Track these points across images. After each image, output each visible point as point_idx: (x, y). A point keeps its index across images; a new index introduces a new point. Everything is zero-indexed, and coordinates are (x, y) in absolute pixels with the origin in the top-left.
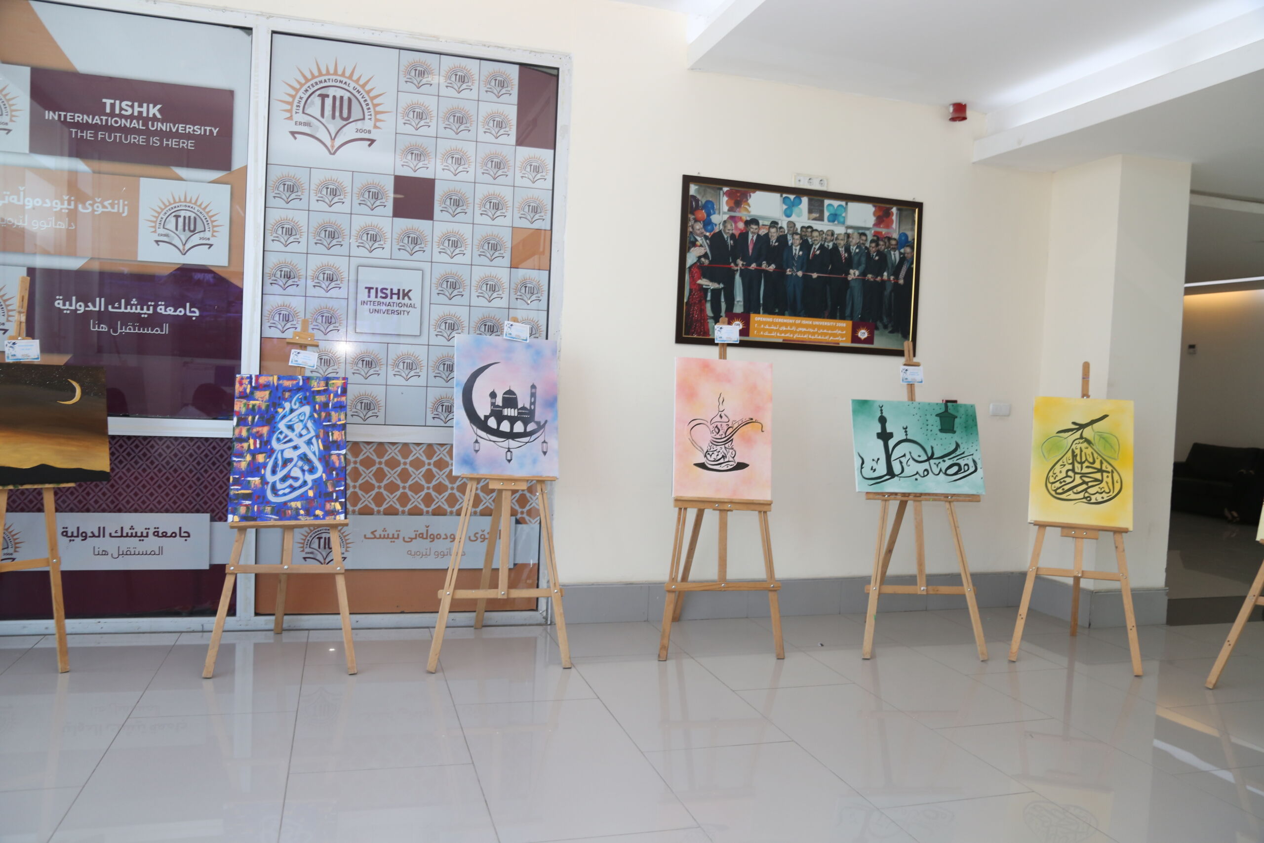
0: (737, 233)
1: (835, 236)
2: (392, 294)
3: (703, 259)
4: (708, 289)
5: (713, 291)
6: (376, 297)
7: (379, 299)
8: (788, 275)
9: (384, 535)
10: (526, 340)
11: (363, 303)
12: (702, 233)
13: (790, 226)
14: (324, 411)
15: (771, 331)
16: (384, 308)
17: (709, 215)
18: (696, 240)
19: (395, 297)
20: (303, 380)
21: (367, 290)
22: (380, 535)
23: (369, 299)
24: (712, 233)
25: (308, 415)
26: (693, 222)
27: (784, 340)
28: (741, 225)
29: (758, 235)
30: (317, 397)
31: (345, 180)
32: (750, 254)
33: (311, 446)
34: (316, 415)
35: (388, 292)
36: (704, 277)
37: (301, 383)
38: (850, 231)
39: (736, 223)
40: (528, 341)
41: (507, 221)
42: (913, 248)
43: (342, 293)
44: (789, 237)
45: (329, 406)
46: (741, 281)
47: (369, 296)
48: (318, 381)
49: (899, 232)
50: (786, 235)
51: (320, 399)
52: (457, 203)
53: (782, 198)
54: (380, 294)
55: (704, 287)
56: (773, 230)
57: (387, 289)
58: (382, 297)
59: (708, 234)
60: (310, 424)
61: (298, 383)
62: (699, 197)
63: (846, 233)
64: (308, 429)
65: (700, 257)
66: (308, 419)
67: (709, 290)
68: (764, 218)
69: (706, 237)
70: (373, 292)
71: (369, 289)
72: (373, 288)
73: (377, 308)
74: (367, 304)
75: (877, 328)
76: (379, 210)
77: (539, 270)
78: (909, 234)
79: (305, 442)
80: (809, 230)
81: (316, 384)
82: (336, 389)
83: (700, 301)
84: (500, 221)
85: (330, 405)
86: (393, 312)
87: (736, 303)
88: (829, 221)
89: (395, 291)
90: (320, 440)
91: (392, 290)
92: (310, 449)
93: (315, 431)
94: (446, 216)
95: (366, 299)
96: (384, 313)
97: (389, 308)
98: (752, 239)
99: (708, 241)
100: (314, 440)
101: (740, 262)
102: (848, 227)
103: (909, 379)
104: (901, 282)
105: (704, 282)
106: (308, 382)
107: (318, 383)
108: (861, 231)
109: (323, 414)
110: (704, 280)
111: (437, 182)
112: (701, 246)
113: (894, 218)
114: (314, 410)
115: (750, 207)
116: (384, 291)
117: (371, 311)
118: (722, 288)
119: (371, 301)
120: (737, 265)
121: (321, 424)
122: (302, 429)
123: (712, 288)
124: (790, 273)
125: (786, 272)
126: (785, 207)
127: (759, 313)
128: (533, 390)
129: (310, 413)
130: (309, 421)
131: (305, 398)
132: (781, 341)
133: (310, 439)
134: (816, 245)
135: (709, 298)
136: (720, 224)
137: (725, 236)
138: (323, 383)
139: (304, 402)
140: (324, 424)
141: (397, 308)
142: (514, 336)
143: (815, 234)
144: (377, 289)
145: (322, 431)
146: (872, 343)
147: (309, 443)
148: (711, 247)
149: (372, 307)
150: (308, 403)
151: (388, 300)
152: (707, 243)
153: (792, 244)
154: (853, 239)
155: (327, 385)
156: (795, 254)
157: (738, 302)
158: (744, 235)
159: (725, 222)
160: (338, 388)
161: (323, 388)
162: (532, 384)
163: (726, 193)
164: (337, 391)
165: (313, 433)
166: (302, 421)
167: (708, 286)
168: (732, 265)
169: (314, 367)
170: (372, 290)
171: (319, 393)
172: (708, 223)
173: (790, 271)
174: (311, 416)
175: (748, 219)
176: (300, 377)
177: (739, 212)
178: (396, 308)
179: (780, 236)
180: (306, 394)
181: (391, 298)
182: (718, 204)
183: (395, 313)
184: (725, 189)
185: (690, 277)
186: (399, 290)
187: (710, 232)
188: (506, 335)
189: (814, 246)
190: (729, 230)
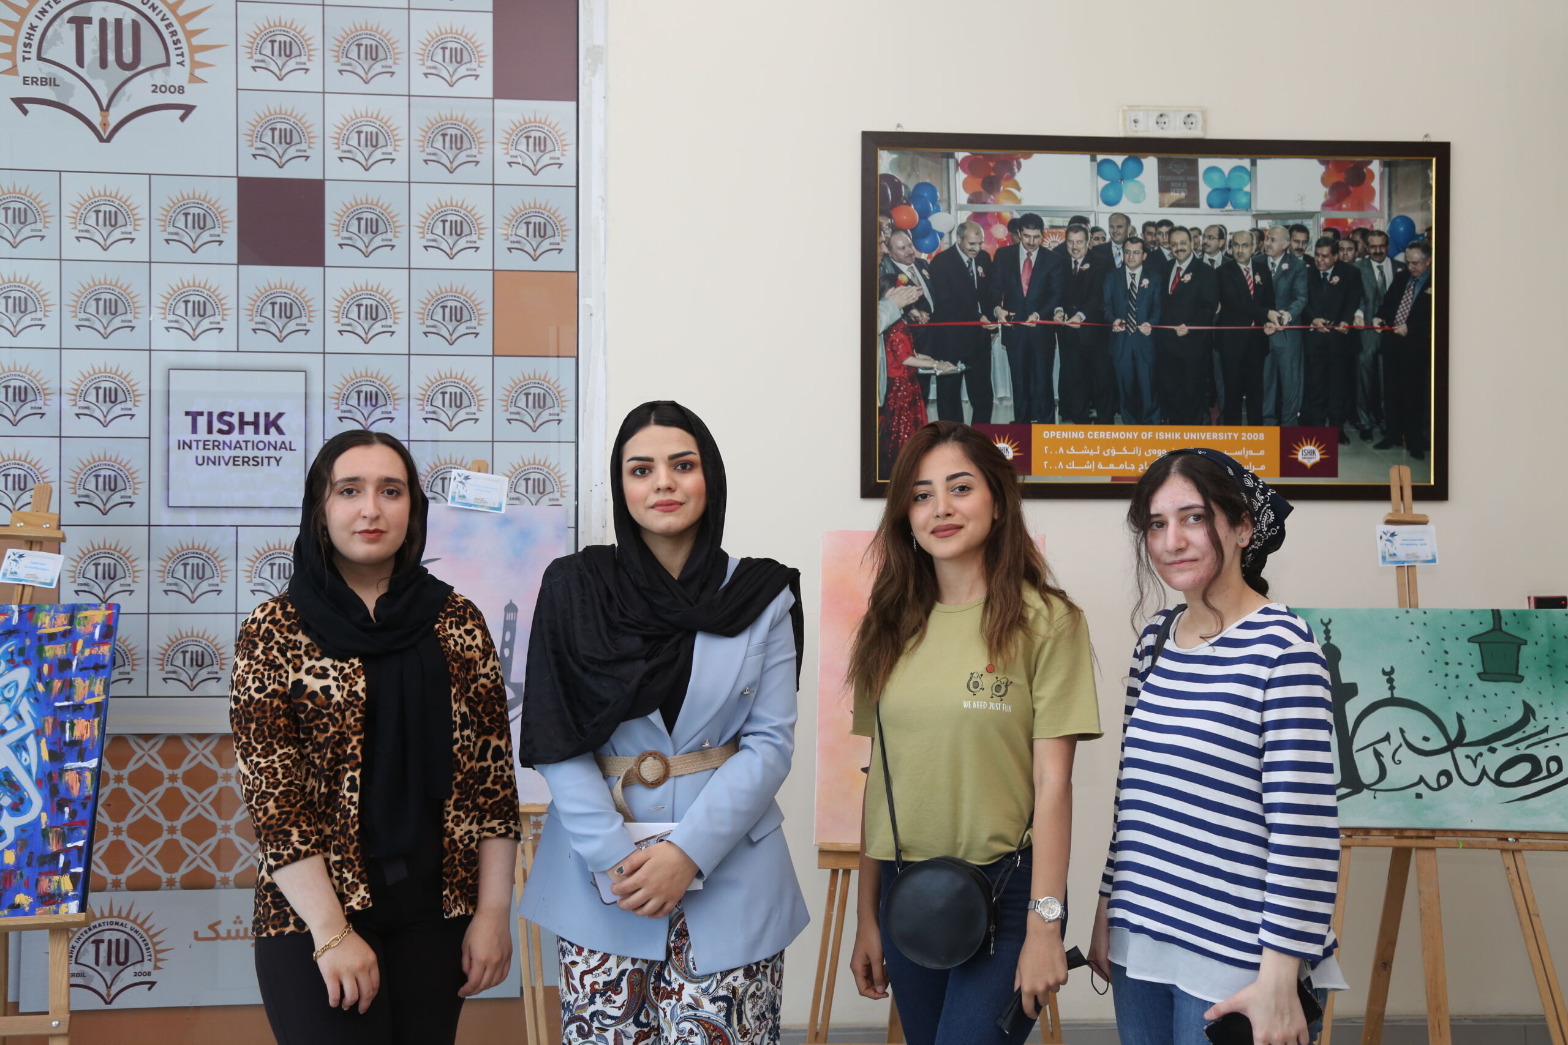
0: (991, 249)
1: (1229, 237)
2: (242, 423)
3: (915, 312)
4: (928, 376)
5: (941, 379)
6: (210, 431)
7: (216, 436)
8: (1117, 334)
9: (238, 931)
10: (499, 509)
11: (185, 445)
12: (911, 255)
13: (1115, 225)
14: (60, 678)
15: (1081, 460)
16: (227, 453)
17: (925, 214)
18: (899, 271)
19: (249, 429)
20: (20, 612)
21: (190, 418)
22: (229, 932)
23: (195, 437)
24: (934, 254)
25: (23, 686)
26: (889, 232)
27: (1113, 479)
28: (1000, 232)
29: (1043, 251)
30: (47, 648)
31: (134, 192)
32: (1025, 293)
33: (24, 754)
34: (40, 687)
35: (235, 420)
36: (918, 352)
37: (15, 620)
38: (1264, 224)
39: (987, 226)
40: (503, 511)
41: (482, 259)
42: (1427, 250)
43: (139, 426)
44: (1116, 249)
45: (71, 665)
46: (1005, 352)
47: (194, 430)
48: (52, 613)
49: (1390, 215)
50: (1110, 244)
51: (53, 651)
52: (373, 228)
53: (1095, 164)
54: (217, 425)
55: (921, 371)
56: (1077, 237)
57: (231, 415)
58: (220, 431)
59: (924, 256)
60: (25, 708)
61: (10, 620)
62: (901, 177)
63: (1253, 230)
64: (20, 717)
65: (907, 309)
66: (22, 696)
67: (933, 379)
68: (1053, 212)
69: (920, 264)
70: (202, 422)
71: (194, 416)
72: (201, 414)
73: (212, 454)
74: (190, 447)
75: (1344, 440)
76: (210, 252)
77: (558, 357)
78: (1417, 217)
79: (10, 746)
80: (1164, 229)
81: (47, 620)
82: (89, 628)
83: (913, 404)
84: (465, 259)
85: (75, 663)
86: (246, 461)
87: (995, 402)
88: (1211, 206)
89: (249, 418)
90: (43, 741)
91: (241, 415)
92: (20, 761)
93: (34, 720)
94: (351, 256)
95: (188, 437)
96: (227, 464)
97: (237, 452)
98: (1028, 260)
99: (925, 272)
100: (31, 742)
101: (1001, 313)
102: (1258, 216)
103: (1401, 556)
104: (1401, 329)
105: (920, 362)
106: (31, 617)
107: (54, 618)
108: (1291, 222)
109: (57, 684)
110: (920, 356)
111: (329, 187)
112: (910, 283)
113: (1376, 184)
114: (39, 676)
115: (1019, 189)
116: (226, 418)
117: (200, 462)
118: (962, 372)
119: (197, 441)
120: (994, 320)
121: (49, 704)
122: (8, 718)
123: (938, 373)
124: (1123, 329)
125: (1111, 328)
126: (1102, 183)
127: (1052, 422)
128: (510, 616)
129: (29, 681)
130: (25, 700)
131: (21, 651)
132: (1107, 480)
133: (23, 739)
134: (1181, 262)
135: (933, 395)
136: (950, 233)
137: (965, 259)
138: (62, 619)
139: (17, 659)
140: (57, 704)
141: (256, 453)
142: (472, 502)
143: (1178, 237)
144: (210, 414)
145: (51, 720)
147: (19, 747)
148: (932, 284)
149: (201, 453)
150: (26, 663)
151: (235, 436)
152: (923, 276)
153: (1124, 264)
154: (1273, 240)
155: (71, 621)
156: (1132, 284)
157: (1001, 399)
158: (1008, 253)
159: (962, 227)
160: (95, 627)
161: (62, 629)
162: (508, 602)
163: (962, 165)
164: (93, 634)
165: (30, 726)
166: (8, 700)
167: (931, 368)
168: (984, 319)
169: (51, 584)
170: (199, 418)
171: (52, 638)
172: (922, 233)
173: (1121, 325)
174: (31, 689)
175: (1017, 216)
176: (15, 607)
177: (995, 202)
178: (250, 453)
179: (1094, 248)
180: (24, 642)
181: (241, 431)
182: (945, 188)
183: (251, 462)
184: (960, 155)
185: (887, 353)
186: (257, 415)
187: (929, 252)
188: (453, 498)
189: (1177, 265)
190: (972, 244)
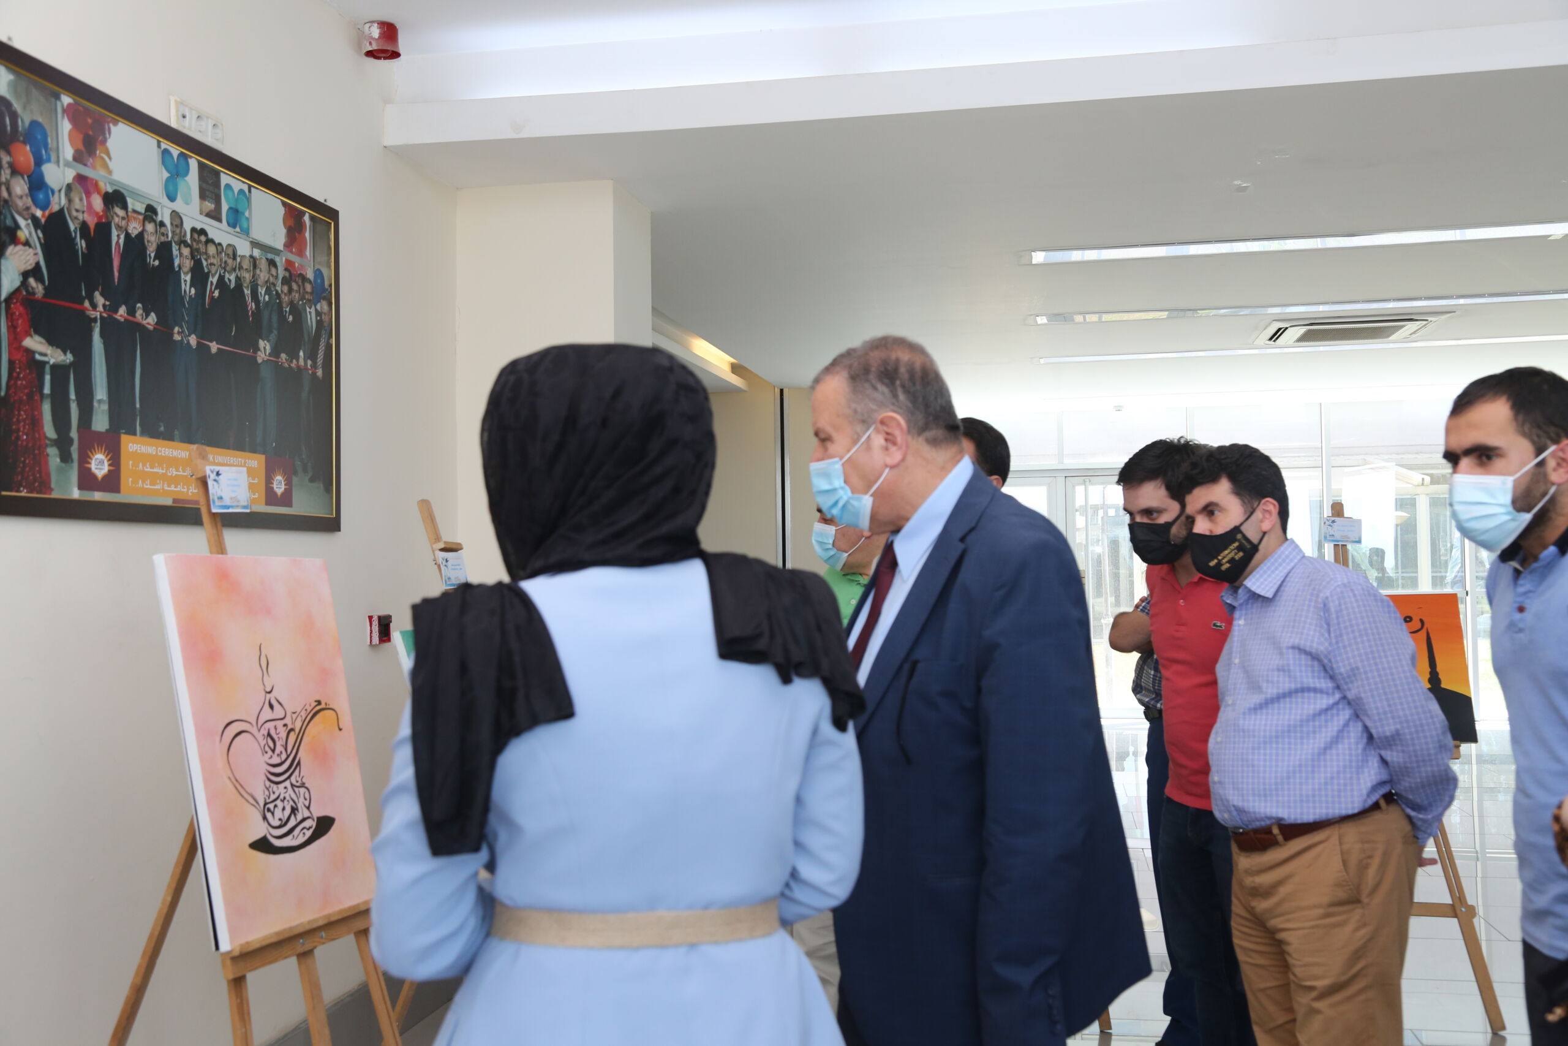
0: (92, 222)
1: (238, 259)
3: (32, 281)
4: (45, 363)
5: (55, 368)
8: (176, 342)
12: (28, 208)
13: (175, 223)
15: (154, 478)
17: (39, 162)
18: (17, 227)
24: (47, 213)
26: (8, 171)
27: (175, 501)
28: (98, 203)
29: (128, 236)
32: (116, 284)
36: (37, 332)
38: (257, 253)
39: (88, 194)
42: (330, 304)
44: (175, 248)
46: (102, 346)
49: (314, 269)
50: (170, 243)
53: (160, 151)
55: (38, 357)
56: (150, 227)
59: (39, 213)
62: (17, 106)
63: (251, 256)
65: (26, 275)
67: (47, 369)
68: (136, 195)
69: (35, 220)
75: (295, 473)
78: (325, 271)
80: (203, 238)
83: (30, 396)
87: (95, 404)
88: (229, 224)
98: (118, 242)
99: (39, 232)
101: (100, 300)
102: (255, 244)
104: (320, 373)
105: (34, 343)
108: (270, 256)
110: (37, 338)
112: (27, 244)
113: (307, 235)
115: (110, 158)
118: (71, 364)
120: (94, 306)
123: (52, 361)
124: (180, 338)
125: (172, 335)
126: (166, 175)
127: (134, 434)
132: (168, 502)
134: (213, 276)
135: (47, 390)
136: (60, 191)
137: (72, 227)
143: (212, 250)
146: (289, 504)
148: (46, 248)
152: (39, 238)
153: (180, 267)
154: (261, 271)
156: (185, 291)
157: (100, 401)
158: (104, 228)
159: (69, 187)
163: (68, 111)
167: (45, 355)
168: (87, 304)
172: (37, 184)
173: (179, 333)
175: (110, 190)
177: (94, 167)
179: (162, 243)
182: (54, 135)
184: (66, 100)
185: (8, 328)
187: (43, 209)
189: (210, 279)
190: (77, 211)
